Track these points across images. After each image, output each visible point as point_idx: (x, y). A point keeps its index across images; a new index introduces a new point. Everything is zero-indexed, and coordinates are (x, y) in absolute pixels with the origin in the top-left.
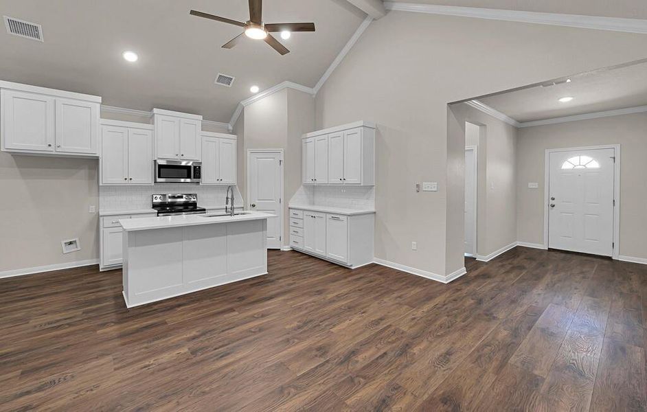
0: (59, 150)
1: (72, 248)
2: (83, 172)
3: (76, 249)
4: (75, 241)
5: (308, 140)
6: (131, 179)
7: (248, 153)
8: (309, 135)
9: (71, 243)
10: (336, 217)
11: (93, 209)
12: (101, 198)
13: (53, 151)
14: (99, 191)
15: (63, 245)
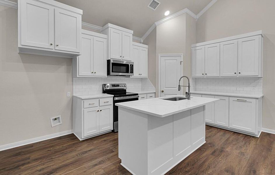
0: (57, 48)
1: (56, 123)
2: (63, 68)
3: (59, 124)
4: (59, 118)
5: (197, 48)
6: (95, 73)
7: (159, 56)
8: (198, 44)
9: (56, 119)
10: (241, 99)
11: (69, 94)
12: (74, 87)
13: (53, 49)
14: (73, 82)
15: (52, 120)
